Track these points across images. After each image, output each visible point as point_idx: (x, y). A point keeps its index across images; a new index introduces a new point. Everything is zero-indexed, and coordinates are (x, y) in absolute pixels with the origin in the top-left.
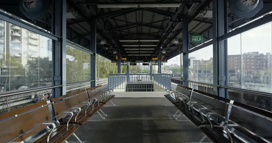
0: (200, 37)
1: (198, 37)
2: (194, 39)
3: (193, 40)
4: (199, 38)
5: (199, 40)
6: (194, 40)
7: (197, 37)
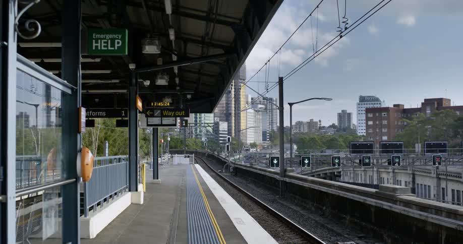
0: (116, 36)
1: (111, 36)
2: (97, 42)
3: (94, 45)
4: (113, 40)
5: (113, 45)
6: (97, 47)
7: (108, 36)
